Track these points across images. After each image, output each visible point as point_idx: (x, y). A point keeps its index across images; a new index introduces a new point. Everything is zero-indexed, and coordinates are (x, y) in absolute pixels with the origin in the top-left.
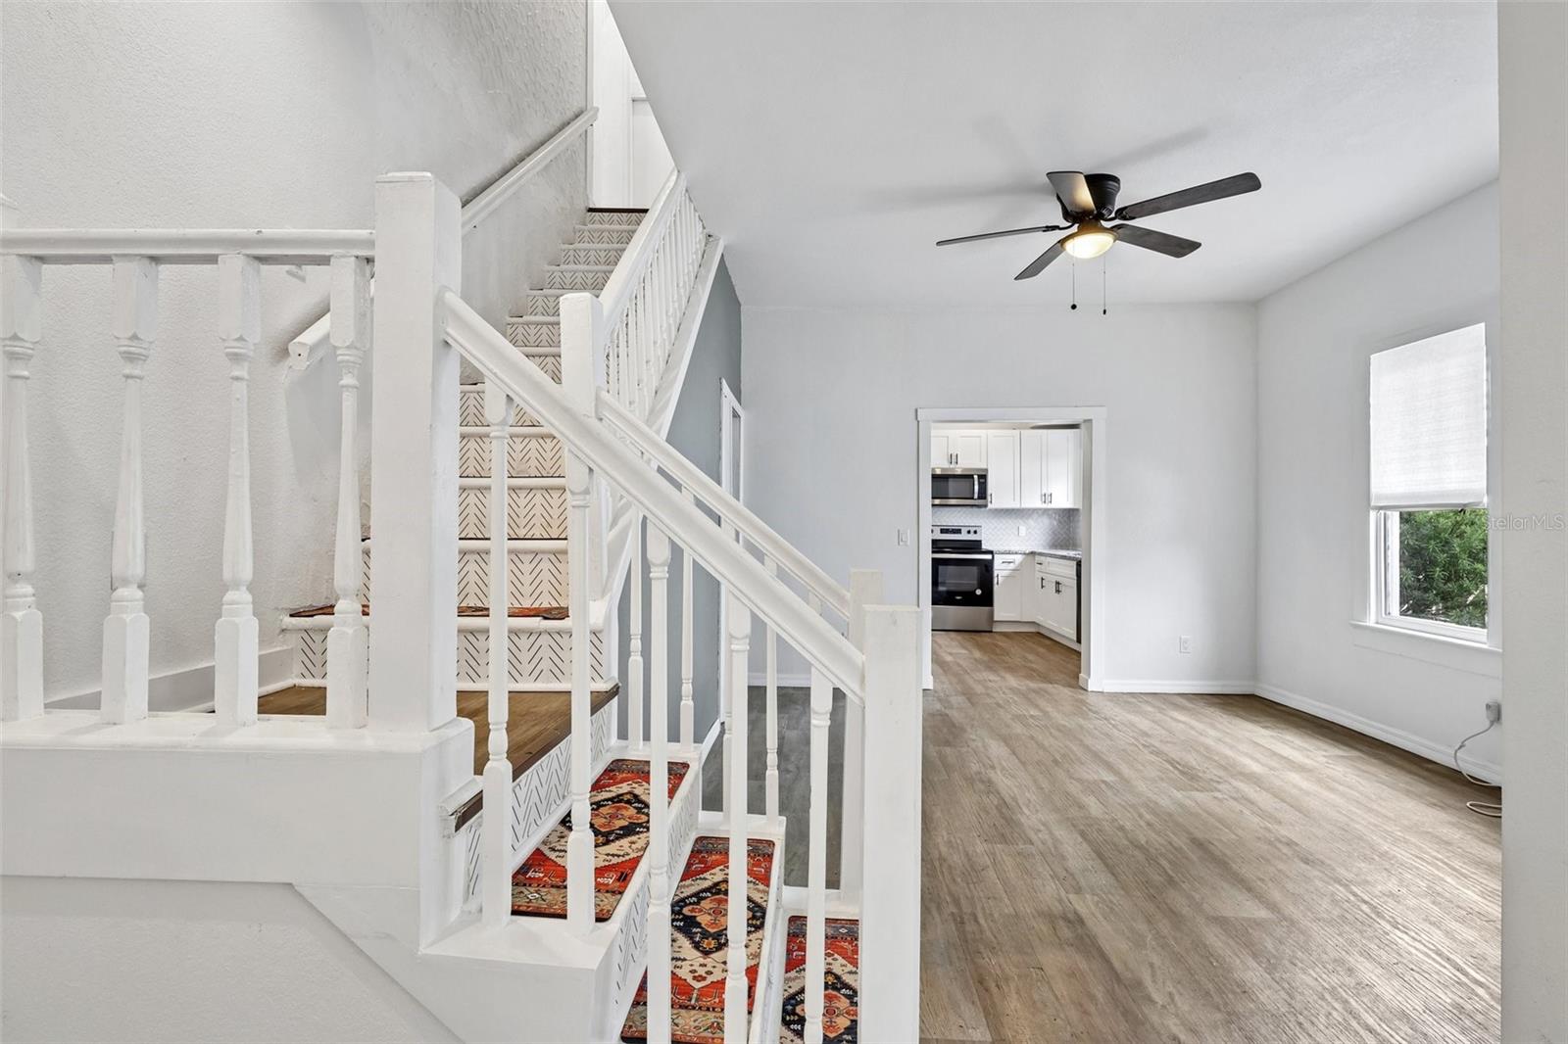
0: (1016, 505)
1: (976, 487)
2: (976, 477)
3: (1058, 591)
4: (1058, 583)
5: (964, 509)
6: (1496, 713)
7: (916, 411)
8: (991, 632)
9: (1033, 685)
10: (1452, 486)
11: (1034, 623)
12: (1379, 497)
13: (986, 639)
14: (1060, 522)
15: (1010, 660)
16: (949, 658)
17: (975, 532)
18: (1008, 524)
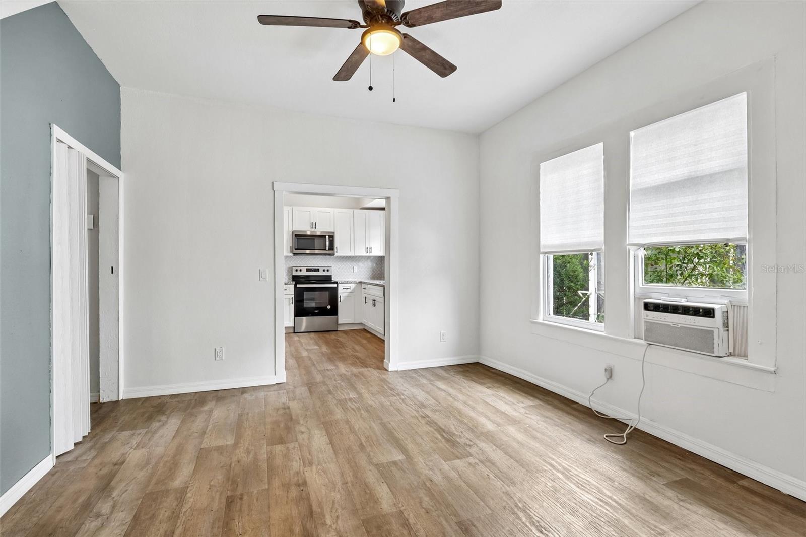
0: (351, 254)
1: (328, 243)
2: (327, 237)
3: (374, 305)
4: (374, 300)
5: (322, 256)
6: (610, 373)
7: (273, 183)
8: (337, 331)
9: (355, 370)
10: (586, 240)
11: (361, 323)
12: (545, 247)
13: (333, 336)
14: (376, 264)
15: (344, 351)
16: (305, 354)
17: (328, 270)
18: (348, 265)
